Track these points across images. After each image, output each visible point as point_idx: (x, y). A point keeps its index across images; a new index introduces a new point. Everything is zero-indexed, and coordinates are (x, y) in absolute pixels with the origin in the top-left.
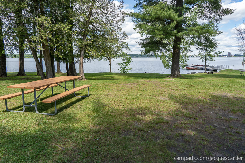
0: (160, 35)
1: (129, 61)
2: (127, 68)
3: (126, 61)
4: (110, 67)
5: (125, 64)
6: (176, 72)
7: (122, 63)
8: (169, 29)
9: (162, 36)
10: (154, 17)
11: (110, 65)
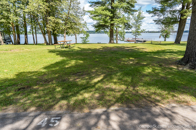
0: (102, 23)
1: (88, 36)
2: (87, 41)
3: (86, 36)
4: (76, 39)
5: (85, 38)
6: (112, 41)
7: (83, 38)
8: (106, 20)
9: (103, 23)
10: (99, 14)
11: (76, 38)
